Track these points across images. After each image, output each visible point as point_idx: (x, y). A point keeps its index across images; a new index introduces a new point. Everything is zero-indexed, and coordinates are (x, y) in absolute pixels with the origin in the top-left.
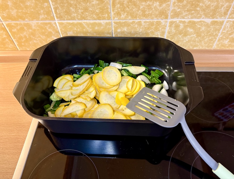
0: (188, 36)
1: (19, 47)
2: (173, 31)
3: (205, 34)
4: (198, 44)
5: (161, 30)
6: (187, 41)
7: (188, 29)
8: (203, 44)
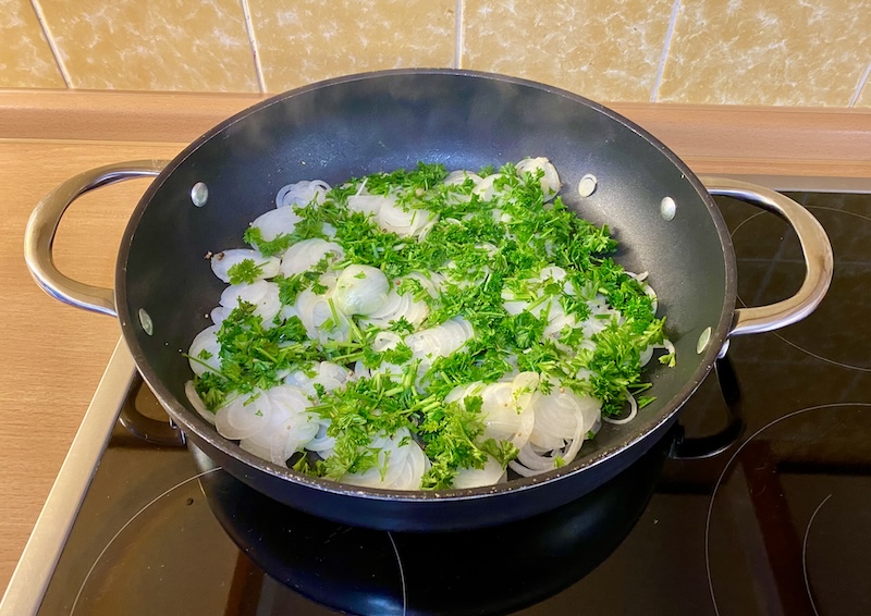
0: (757, 48)
1: (70, 74)
2: (699, 23)
3: (823, 39)
4: (794, 85)
5: (654, 17)
6: (750, 67)
7: (761, 15)
8: (812, 82)
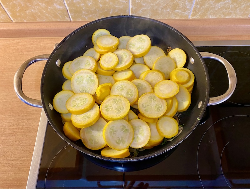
0: (222, 2)
4: (232, 12)
6: (219, 8)
8: (238, 11)
